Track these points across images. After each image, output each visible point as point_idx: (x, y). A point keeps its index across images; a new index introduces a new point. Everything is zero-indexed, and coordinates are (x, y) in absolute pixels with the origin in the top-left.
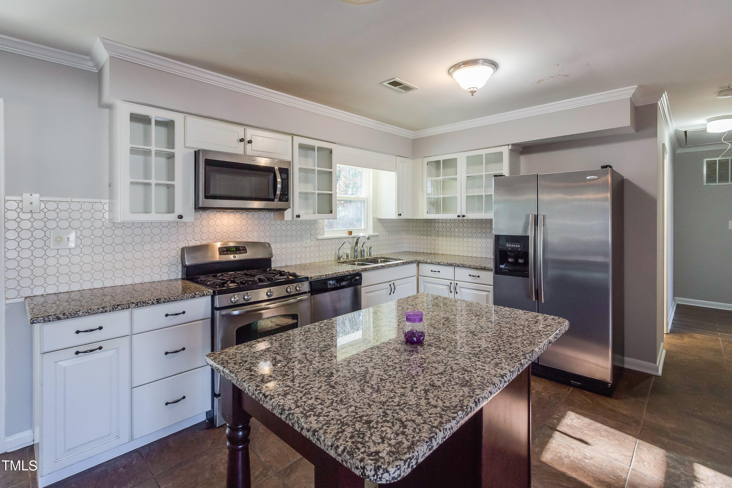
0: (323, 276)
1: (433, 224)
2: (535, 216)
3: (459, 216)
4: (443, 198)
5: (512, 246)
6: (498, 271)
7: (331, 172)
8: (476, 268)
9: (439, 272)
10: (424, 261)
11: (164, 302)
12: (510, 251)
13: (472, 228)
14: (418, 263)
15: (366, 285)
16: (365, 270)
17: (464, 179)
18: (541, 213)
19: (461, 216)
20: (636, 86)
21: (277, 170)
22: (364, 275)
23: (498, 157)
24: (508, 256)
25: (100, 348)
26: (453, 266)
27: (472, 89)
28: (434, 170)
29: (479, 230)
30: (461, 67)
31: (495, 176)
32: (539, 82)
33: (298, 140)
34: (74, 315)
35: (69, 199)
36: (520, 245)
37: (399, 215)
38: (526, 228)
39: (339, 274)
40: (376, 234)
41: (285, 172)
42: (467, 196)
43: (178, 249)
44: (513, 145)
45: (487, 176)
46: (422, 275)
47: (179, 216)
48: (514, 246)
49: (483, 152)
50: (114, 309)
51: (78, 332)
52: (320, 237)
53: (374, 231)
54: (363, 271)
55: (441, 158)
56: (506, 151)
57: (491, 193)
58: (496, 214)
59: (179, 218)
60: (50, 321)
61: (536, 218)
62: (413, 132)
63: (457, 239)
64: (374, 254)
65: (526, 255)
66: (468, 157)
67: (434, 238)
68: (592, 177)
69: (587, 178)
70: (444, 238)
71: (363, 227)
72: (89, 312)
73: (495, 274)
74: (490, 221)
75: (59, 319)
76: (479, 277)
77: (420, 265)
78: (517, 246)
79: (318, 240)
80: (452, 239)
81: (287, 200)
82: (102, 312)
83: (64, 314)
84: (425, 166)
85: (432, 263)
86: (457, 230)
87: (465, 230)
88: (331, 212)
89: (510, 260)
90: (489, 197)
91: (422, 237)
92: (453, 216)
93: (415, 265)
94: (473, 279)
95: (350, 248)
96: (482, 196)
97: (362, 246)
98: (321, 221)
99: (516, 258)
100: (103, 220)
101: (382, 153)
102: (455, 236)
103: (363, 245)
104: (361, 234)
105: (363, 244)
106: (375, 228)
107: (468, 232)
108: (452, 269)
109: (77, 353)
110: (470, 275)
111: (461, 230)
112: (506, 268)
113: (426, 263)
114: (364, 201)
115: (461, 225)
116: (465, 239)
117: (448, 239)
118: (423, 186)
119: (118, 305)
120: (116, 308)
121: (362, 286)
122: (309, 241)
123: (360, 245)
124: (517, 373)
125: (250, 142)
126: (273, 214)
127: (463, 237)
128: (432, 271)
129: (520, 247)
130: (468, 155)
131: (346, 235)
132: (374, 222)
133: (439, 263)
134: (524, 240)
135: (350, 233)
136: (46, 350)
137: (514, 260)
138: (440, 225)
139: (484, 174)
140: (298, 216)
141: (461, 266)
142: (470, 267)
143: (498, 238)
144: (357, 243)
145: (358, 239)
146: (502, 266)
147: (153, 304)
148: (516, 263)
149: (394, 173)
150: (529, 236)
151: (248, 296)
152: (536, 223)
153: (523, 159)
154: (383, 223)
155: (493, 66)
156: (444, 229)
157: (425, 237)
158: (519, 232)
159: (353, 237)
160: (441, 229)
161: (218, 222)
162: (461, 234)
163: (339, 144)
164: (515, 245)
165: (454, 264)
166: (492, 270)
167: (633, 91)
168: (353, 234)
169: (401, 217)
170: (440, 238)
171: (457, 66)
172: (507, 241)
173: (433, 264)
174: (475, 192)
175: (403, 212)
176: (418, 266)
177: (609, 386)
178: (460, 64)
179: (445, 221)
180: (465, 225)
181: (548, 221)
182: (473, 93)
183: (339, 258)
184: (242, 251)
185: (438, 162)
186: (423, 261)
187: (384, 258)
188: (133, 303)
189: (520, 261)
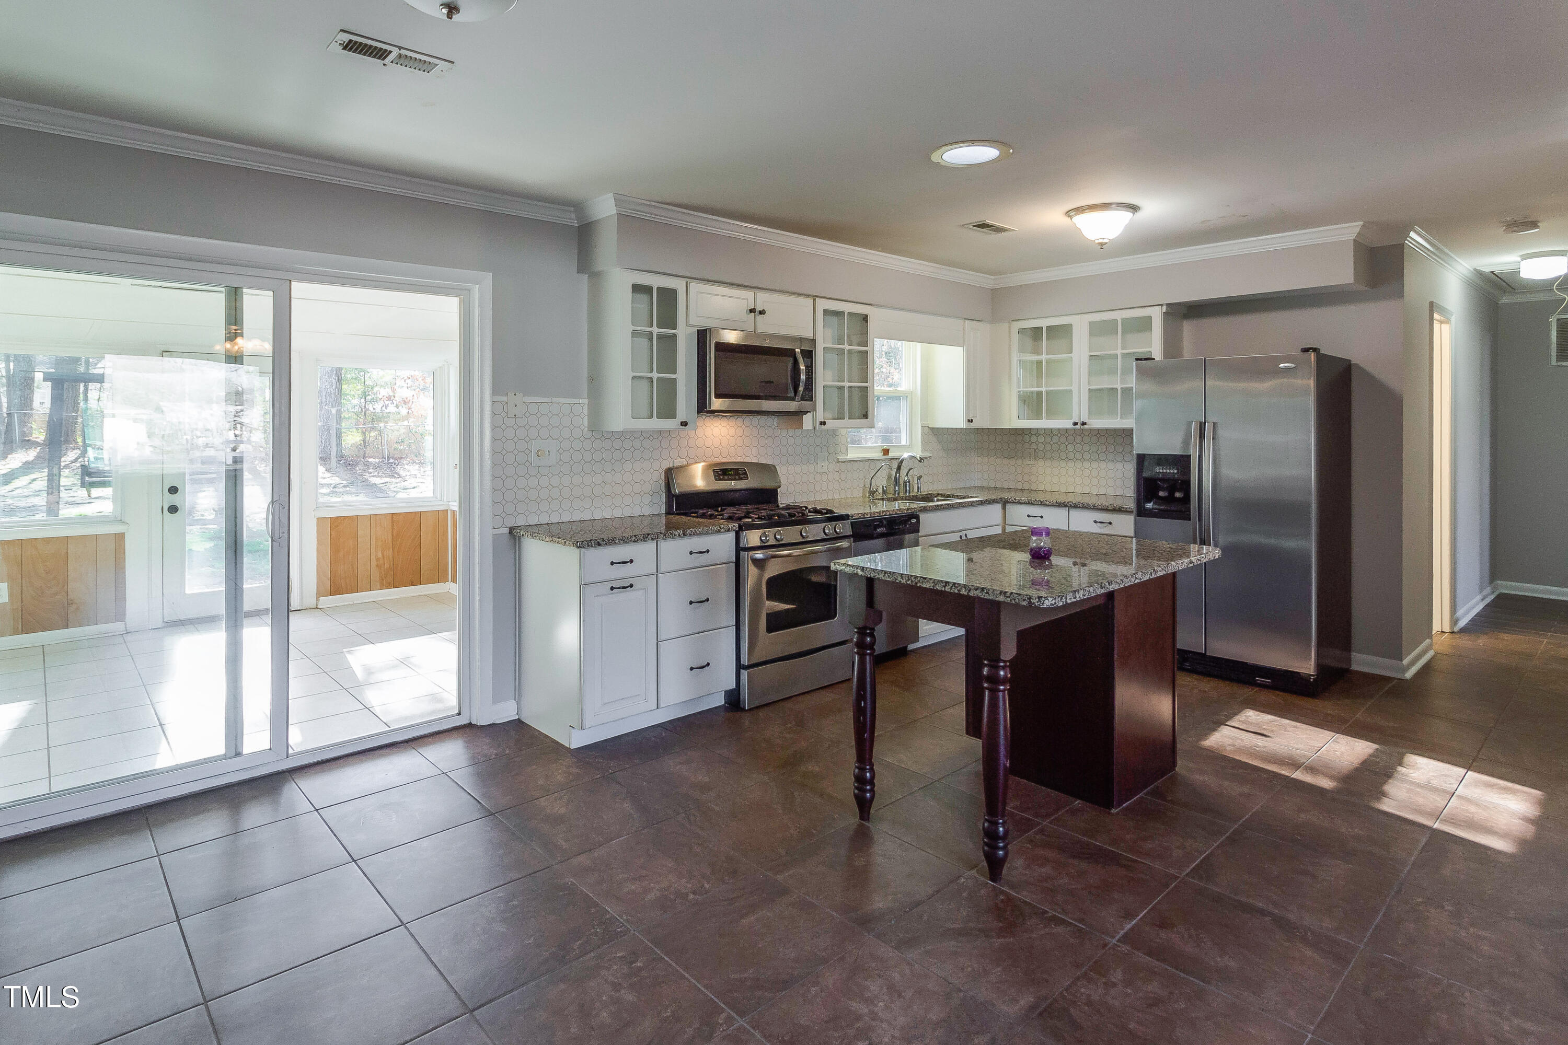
0: (867, 515)
1: (1027, 438)
2: (1201, 423)
3: (1075, 424)
4: (1047, 392)
5: (1165, 471)
6: (1141, 512)
7: (867, 352)
8: (1105, 509)
9: (1042, 517)
10: (1015, 499)
11: (690, 535)
12: (1160, 480)
13: (1098, 444)
14: (1005, 503)
15: (925, 534)
16: (924, 510)
17: (1085, 361)
18: (1211, 419)
19: (1079, 424)
20: (1361, 223)
21: (798, 352)
22: (922, 517)
23: (1145, 324)
24: (1158, 488)
25: (631, 586)
26: (1066, 506)
27: (1101, 241)
28: (1029, 342)
29: (1111, 448)
30: (1086, 211)
31: (1137, 359)
32: (1203, 222)
33: (822, 305)
34: (611, 542)
35: (548, 400)
36: (1178, 469)
37: (969, 421)
38: (1186, 443)
39: (888, 513)
40: (927, 454)
41: (809, 355)
42: (1090, 389)
43: (661, 471)
44: (1168, 305)
45: (1125, 356)
46: (1010, 524)
47: (682, 423)
48: (1168, 471)
49: (1119, 316)
50: (644, 538)
51: (612, 563)
52: (842, 458)
53: (924, 449)
54: (921, 511)
55: (1044, 323)
56: (1157, 315)
57: (1132, 386)
58: (1138, 420)
59: (682, 425)
60: (592, 546)
61: (1202, 426)
62: (993, 277)
63: (1071, 464)
64: (926, 489)
65: (1185, 485)
66: (1091, 323)
67: (1029, 463)
68: (1287, 365)
69: (1281, 366)
70: (1048, 463)
71: (903, 443)
72: (625, 540)
73: (1137, 516)
74: (1128, 433)
75: (599, 544)
76: (1110, 523)
77: (1008, 507)
78: (1172, 471)
79: (838, 461)
80: (1063, 464)
81: (811, 399)
82: (634, 541)
83: (603, 540)
84: (1015, 337)
85: (1029, 503)
86: (1071, 448)
87: (1086, 447)
88: (866, 416)
89: (1161, 494)
90: (1127, 391)
91: (1005, 461)
92: (1067, 424)
93: (998, 507)
94: (1100, 528)
95: (887, 477)
96: (1115, 390)
97: (907, 475)
98: (843, 432)
99: (1172, 490)
100: (582, 427)
101: (943, 315)
102: (1067, 459)
103: (908, 472)
104: (906, 455)
105: (910, 470)
106: (925, 444)
107: (1090, 452)
108: (1064, 511)
109: (612, 588)
110: (1095, 522)
111: (1079, 447)
112: (1156, 506)
113: (1019, 503)
114: (907, 397)
115: (1078, 439)
116: (1087, 464)
117: (1055, 463)
118: (1010, 369)
119: (648, 534)
120: (646, 538)
121: (920, 534)
122: (825, 464)
123: (904, 471)
124: (1149, 576)
125: (762, 312)
126: (776, 419)
127: (1082, 459)
128: (1029, 516)
129: (1178, 473)
130: (1091, 320)
131: (879, 455)
132: (923, 434)
133: (1041, 502)
134: (1183, 461)
135: (886, 452)
136: (587, 581)
137: (1169, 493)
138: (1041, 439)
139: (1119, 352)
140: (823, 423)
141: (1079, 507)
142: (1095, 508)
143: (1141, 458)
144: (899, 468)
145: (902, 462)
146: (1149, 506)
147: (680, 536)
148: (1170, 499)
149: (961, 349)
150: (1190, 455)
151: (781, 535)
152: (1202, 436)
153: (1188, 328)
154: (936, 434)
155: (1132, 210)
156: (1048, 447)
157: (1012, 461)
158: (1175, 449)
159: (891, 459)
160: (1041, 447)
161: (708, 432)
162: (1078, 455)
163: (878, 306)
164: (1170, 469)
165: (1068, 503)
166: (1133, 512)
167: (1358, 230)
168: (891, 454)
169: (973, 425)
170: (1041, 463)
171: (1079, 210)
172: (1159, 464)
173: (1032, 504)
174: (1105, 383)
175: (976, 417)
176: (1004, 508)
177: (1312, 680)
178: (1085, 208)
179: (1049, 433)
180: (1087, 439)
181: (1220, 432)
182: (1102, 244)
183: (872, 493)
184: (742, 476)
185: (1037, 331)
186: (1013, 499)
187: (942, 495)
188: (661, 533)
189: (1178, 495)
